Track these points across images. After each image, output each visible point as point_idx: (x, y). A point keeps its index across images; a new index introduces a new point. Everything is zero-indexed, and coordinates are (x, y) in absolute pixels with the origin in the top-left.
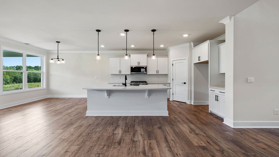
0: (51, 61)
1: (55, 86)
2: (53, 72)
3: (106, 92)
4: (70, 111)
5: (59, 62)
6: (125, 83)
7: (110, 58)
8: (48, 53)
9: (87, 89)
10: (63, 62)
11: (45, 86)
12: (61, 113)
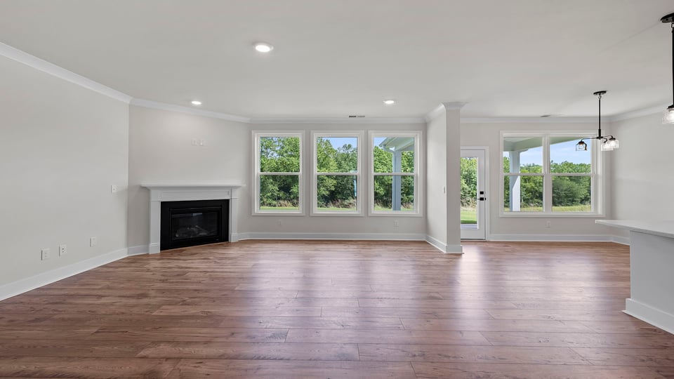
11: (600, 211)
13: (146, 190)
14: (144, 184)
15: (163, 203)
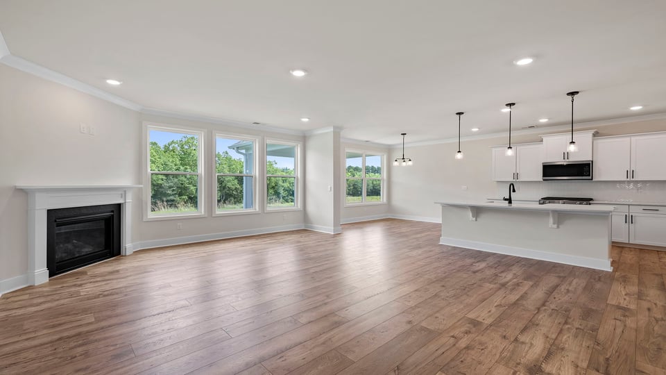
0: (396, 164)
1: (399, 200)
2: (396, 178)
3: (469, 210)
4: (419, 236)
5: (404, 164)
6: (508, 197)
7: (494, 150)
8: (389, 150)
9: (441, 204)
10: (410, 163)
11: (385, 200)
12: (407, 236)
13: (23, 193)
14: (21, 184)
15: (49, 211)
